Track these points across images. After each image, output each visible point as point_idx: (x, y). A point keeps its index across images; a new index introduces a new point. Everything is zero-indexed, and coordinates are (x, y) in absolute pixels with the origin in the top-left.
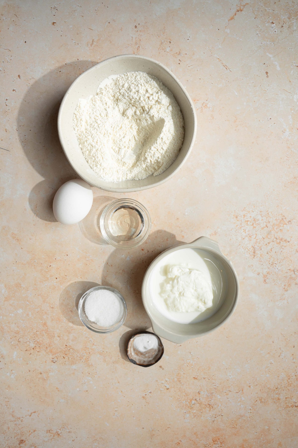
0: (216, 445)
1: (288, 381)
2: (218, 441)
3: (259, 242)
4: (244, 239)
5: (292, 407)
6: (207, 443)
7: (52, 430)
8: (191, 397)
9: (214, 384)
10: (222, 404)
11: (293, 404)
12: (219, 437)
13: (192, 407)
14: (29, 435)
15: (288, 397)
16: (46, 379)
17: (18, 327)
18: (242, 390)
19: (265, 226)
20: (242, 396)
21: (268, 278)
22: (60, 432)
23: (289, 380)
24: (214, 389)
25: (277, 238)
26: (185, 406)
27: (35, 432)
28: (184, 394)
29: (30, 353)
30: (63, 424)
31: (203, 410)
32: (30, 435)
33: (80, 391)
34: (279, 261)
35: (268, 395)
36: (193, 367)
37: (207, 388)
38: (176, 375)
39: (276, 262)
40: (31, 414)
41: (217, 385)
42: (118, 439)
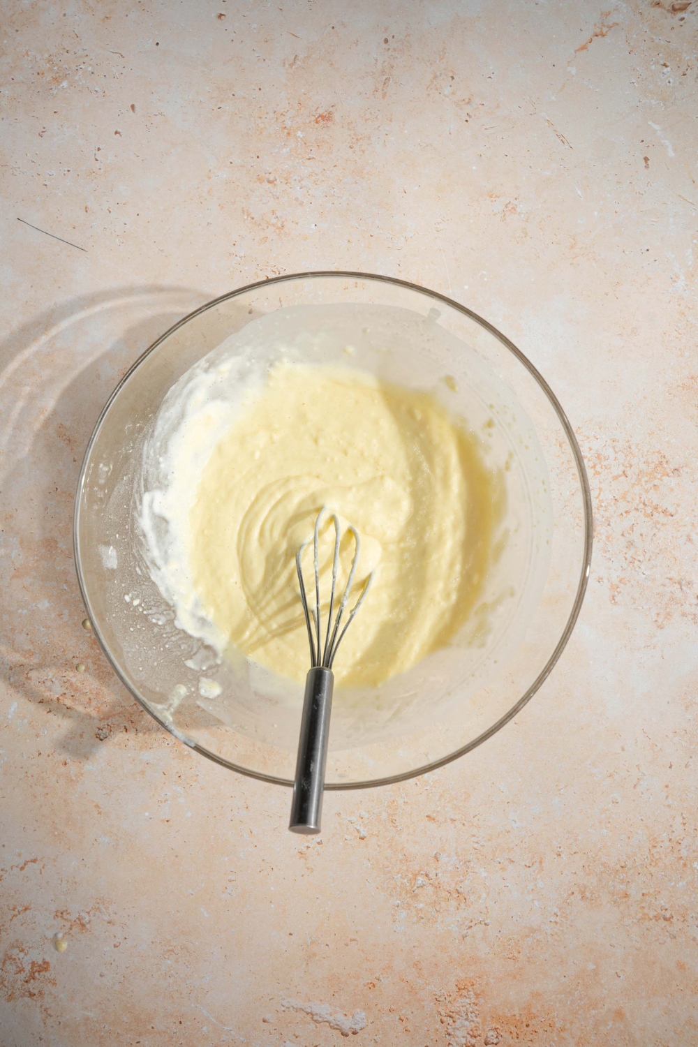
0: (464, 1000)
1: (652, 852)
2: (470, 989)
3: (605, 507)
5: (657, 921)
6: (443, 991)
7: (68, 911)
8: (417, 868)
9: (475, 839)
10: (488, 894)
11: (659, 911)
12: (472, 980)
13: (415, 892)
14: (10, 917)
15: (649, 892)
16: (74, 778)
17: (33, 643)
18: (541, 862)
19: (621, 473)
20: (538, 877)
21: (620, 592)
22: (87, 919)
23: (654, 851)
24: (474, 851)
25: (646, 503)
26: (398, 889)
27: (28, 912)
28: (401, 857)
29: (48, 711)
30: (98, 901)
31: (443, 904)
32: (15, 918)
33: (151, 818)
34: (647, 556)
35: (600, 881)
36: (428, 788)
37: (457, 848)
38: (386, 805)
39: (641, 558)
40: (25, 864)
41: (482, 843)
42: (226, 956)
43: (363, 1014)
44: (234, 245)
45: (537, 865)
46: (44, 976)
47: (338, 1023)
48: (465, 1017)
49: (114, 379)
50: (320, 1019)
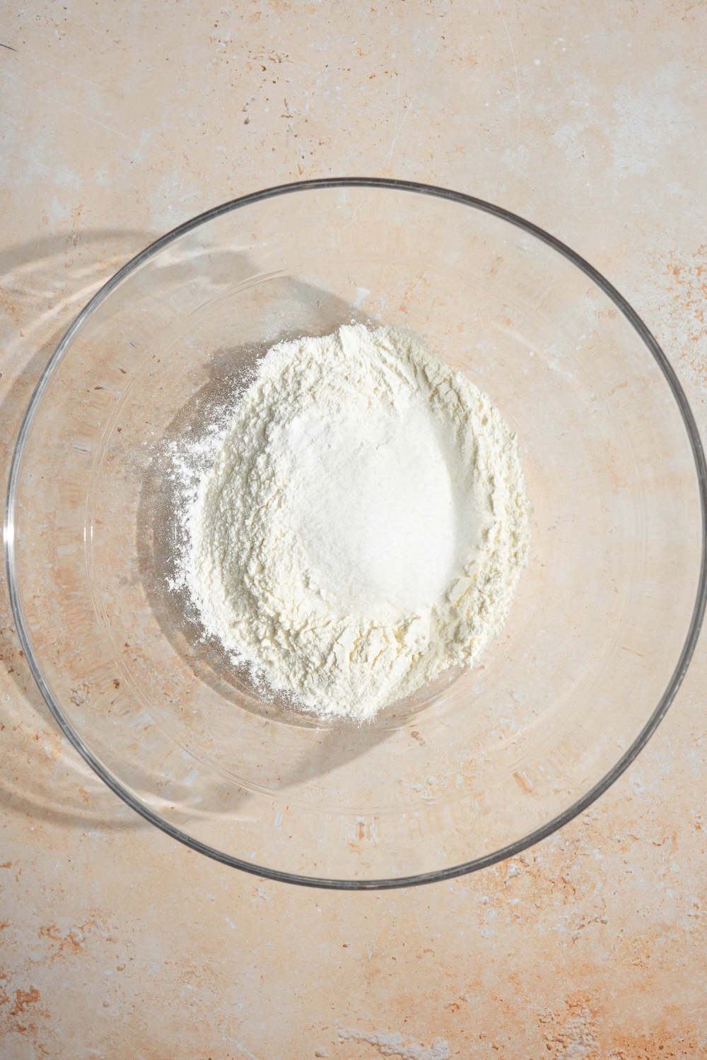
0: (578, 1019)
2: (585, 1006)
4: (696, 339)
6: (549, 1010)
7: (56, 927)
10: (605, 882)
12: (587, 994)
13: (507, 883)
16: (50, 756)
18: (674, 838)
20: (671, 857)
22: (81, 936)
24: (584, 827)
26: (485, 881)
27: (5, 929)
29: (10, 669)
30: (93, 913)
31: (545, 898)
41: (595, 816)
42: (262, 977)
43: (446, 1043)
44: (216, 26)
45: (669, 842)
46: (34, 1007)
47: (413, 1055)
48: (579, 1041)
49: (66, 222)
50: (390, 1051)
